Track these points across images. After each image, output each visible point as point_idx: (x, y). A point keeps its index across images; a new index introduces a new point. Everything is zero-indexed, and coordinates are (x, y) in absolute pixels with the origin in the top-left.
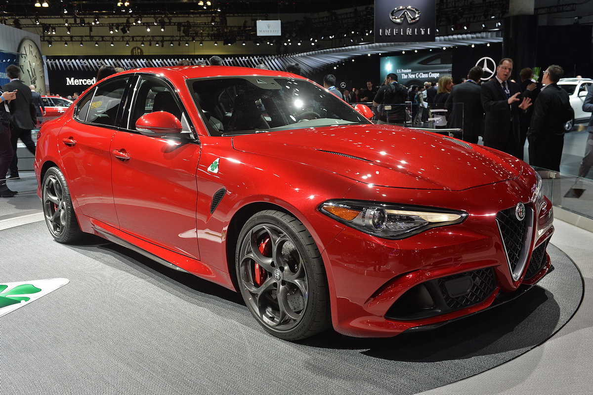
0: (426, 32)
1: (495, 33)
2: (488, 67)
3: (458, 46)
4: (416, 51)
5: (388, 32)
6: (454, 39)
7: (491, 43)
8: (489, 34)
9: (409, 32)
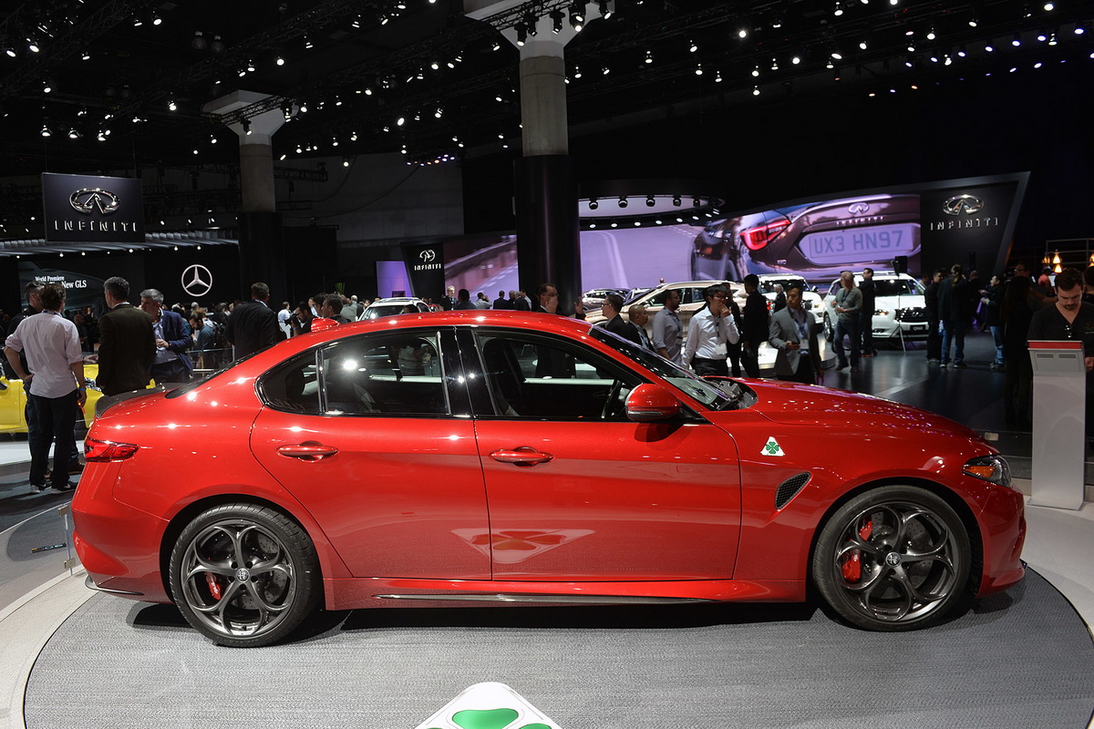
0: (129, 227)
1: (216, 233)
2: (200, 278)
3: (153, 248)
4: (83, 254)
5: (68, 226)
6: (154, 238)
7: (202, 245)
8: (208, 234)
9: (104, 227)
